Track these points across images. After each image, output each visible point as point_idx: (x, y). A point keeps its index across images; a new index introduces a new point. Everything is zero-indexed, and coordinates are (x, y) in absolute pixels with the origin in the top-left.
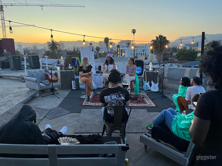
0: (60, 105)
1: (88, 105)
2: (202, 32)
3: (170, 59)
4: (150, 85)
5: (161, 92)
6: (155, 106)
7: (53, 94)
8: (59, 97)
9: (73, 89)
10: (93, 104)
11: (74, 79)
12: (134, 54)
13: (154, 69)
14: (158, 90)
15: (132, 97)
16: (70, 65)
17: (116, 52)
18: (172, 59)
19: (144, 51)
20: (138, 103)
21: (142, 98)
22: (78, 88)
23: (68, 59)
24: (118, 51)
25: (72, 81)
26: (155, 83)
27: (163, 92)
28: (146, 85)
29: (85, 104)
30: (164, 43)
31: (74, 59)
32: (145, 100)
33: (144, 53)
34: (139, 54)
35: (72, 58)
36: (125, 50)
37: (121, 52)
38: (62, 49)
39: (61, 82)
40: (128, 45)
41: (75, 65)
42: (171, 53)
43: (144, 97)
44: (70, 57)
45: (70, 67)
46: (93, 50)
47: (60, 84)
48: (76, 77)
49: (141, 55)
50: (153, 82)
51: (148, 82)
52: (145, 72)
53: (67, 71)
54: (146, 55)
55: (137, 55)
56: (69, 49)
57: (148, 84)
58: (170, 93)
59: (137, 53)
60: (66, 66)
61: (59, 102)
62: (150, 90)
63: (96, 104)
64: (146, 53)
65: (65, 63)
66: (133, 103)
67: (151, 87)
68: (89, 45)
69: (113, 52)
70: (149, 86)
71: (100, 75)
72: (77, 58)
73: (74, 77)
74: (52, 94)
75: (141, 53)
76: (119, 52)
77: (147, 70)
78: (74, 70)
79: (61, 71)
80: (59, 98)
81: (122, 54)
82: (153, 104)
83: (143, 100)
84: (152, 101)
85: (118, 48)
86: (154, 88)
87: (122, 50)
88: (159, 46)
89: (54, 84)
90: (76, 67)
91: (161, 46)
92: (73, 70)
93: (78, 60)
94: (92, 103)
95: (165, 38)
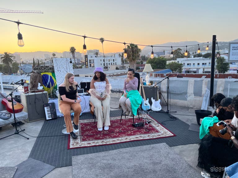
0: (33, 155)
1: (78, 146)
2: (213, 36)
3: (141, 68)
4: (151, 103)
5: (166, 111)
6: (173, 135)
7: (18, 133)
8: (28, 137)
9: (47, 118)
10: (85, 144)
11: (47, 105)
12: (104, 64)
13: (151, 82)
14: (161, 109)
15: (136, 123)
16: (39, 84)
17: (84, 63)
18: (142, 67)
19: (114, 61)
20: (148, 133)
21: (148, 123)
22: (55, 117)
23: (36, 77)
24: (86, 62)
25: (45, 108)
26: (155, 101)
27: (169, 111)
28: (146, 104)
29: (73, 145)
30: (136, 52)
31: (45, 75)
32: (155, 126)
33: (115, 62)
34: (109, 64)
35: (42, 74)
36: (93, 60)
37: (90, 62)
38: (18, 62)
39: (28, 112)
40: (96, 54)
41: (48, 84)
42: (141, 61)
43: (150, 122)
44: (39, 73)
45: (40, 88)
46: (71, 62)
47: (27, 114)
48: (50, 101)
49: (112, 65)
50: (154, 99)
51: (147, 99)
52: (141, 87)
53: (36, 93)
54: (116, 64)
55: (107, 65)
56: (27, 62)
57: (147, 102)
58: (176, 112)
59: (107, 63)
60: (34, 86)
61: (29, 147)
62: (151, 110)
63: (90, 142)
64: (116, 63)
65: (31, 82)
66: (142, 133)
67: (151, 106)
68: (52, 56)
69: (81, 63)
70: (149, 105)
71: (84, 95)
72: (50, 74)
73: (47, 100)
74: (15, 134)
75: (111, 63)
76: (88, 63)
77: (144, 84)
78: (47, 92)
79: (27, 94)
80: (28, 139)
81: (90, 65)
82: (168, 131)
83: (152, 127)
84: (163, 127)
85: (86, 58)
86: (156, 107)
87: (90, 60)
88: (131, 56)
89: (18, 115)
90: (49, 87)
91: (133, 55)
92: (45, 92)
93: (52, 76)
94: (83, 142)
95: (136, 46)
